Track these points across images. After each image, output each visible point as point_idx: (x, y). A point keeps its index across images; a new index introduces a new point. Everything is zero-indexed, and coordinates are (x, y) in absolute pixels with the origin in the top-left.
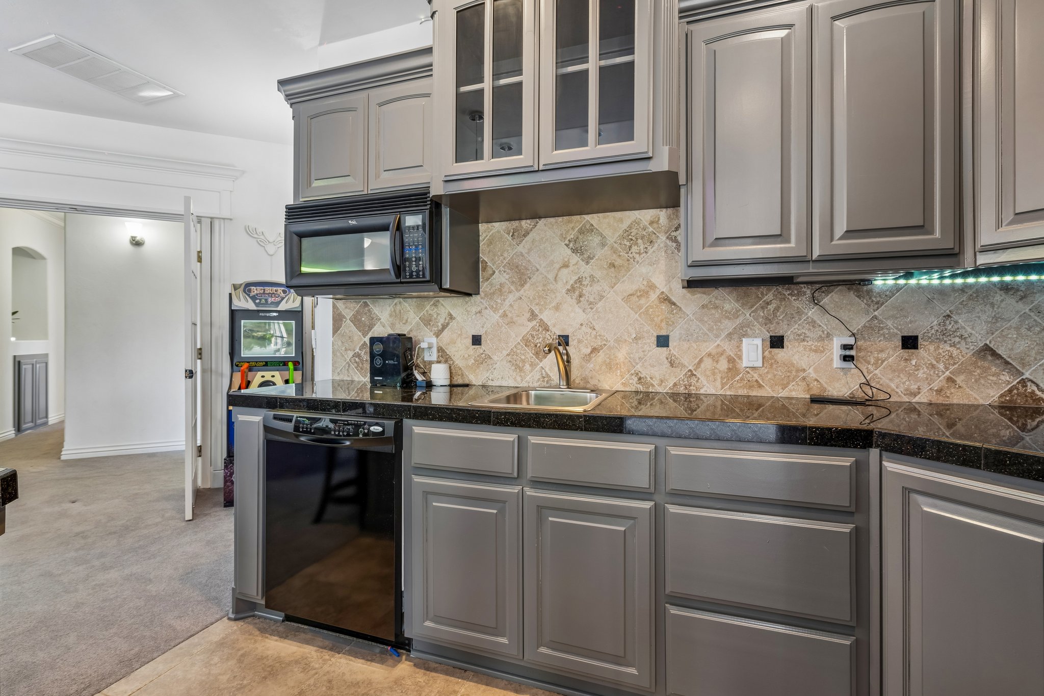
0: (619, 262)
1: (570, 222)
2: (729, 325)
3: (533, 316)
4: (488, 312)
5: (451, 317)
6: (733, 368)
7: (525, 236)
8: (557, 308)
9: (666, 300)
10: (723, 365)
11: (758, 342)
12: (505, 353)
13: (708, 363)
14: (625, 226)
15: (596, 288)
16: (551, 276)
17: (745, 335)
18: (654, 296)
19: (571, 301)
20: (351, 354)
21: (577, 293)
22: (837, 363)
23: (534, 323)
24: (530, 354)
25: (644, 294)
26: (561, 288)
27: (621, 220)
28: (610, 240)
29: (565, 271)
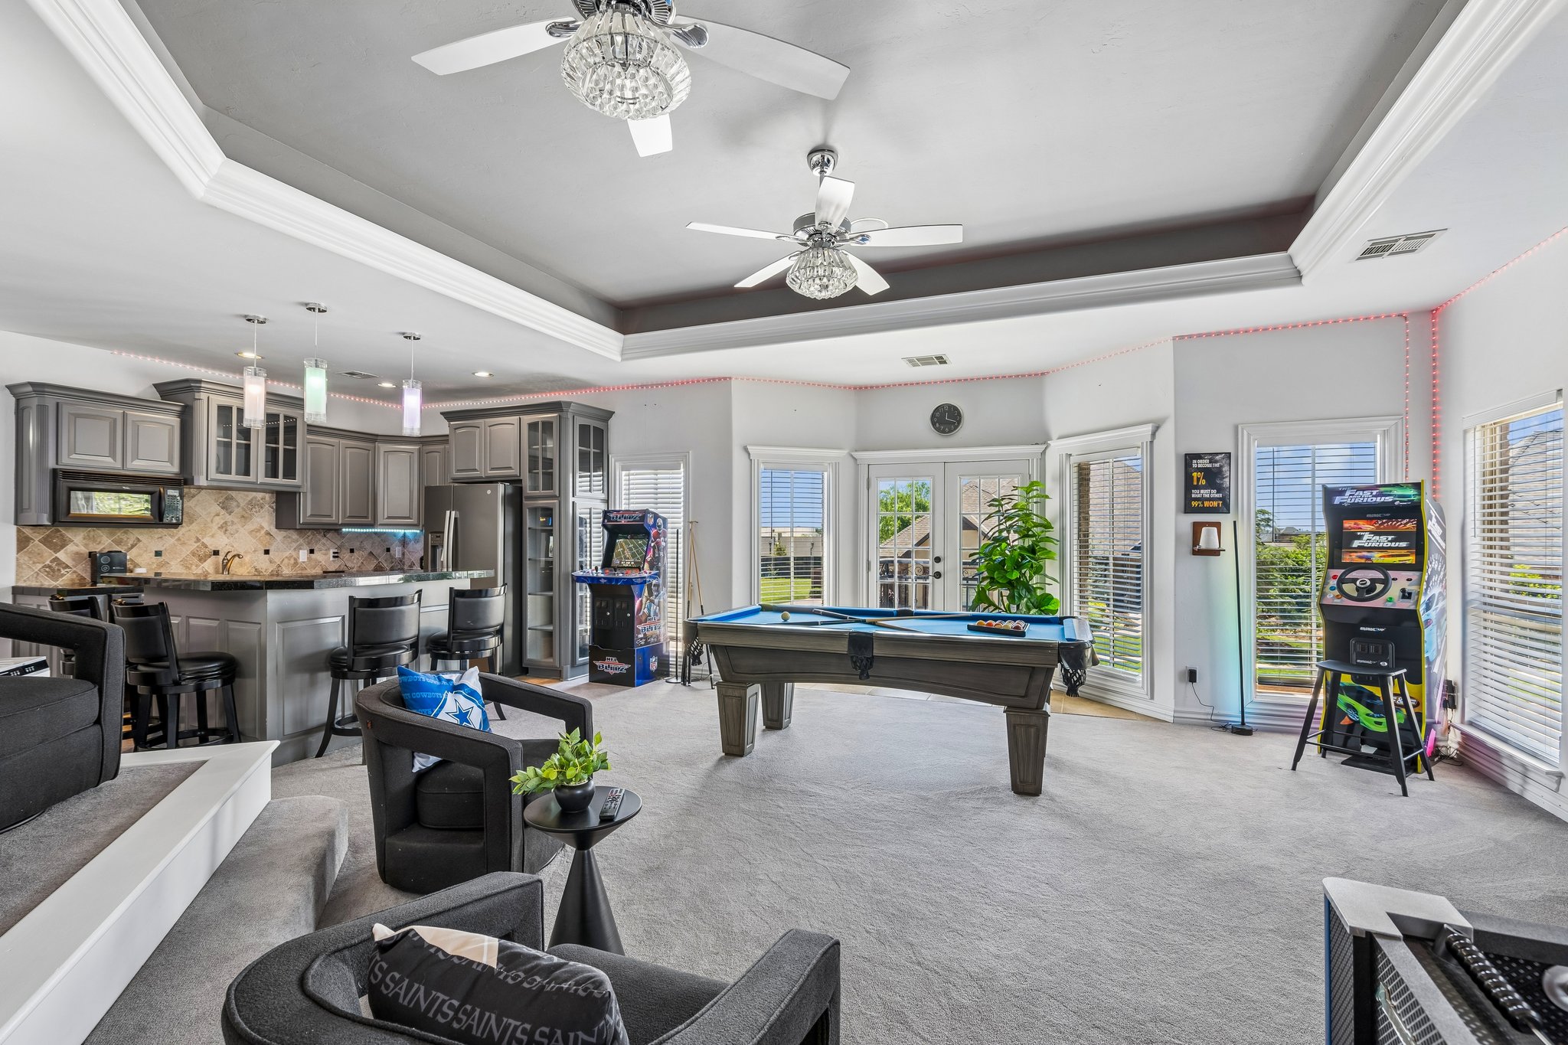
0: (246, 515)
1: (221, 493)
2: (295, 545)
3: (198, 540)
4: (168, 537)
5: (139, 540)
6: (296, 563)
7: (193, 497)
8: (213, 536)
9: (268, 534)
10: (292, 561)
11: (306, 551)
12: (179, 560)
13: (286, 561)
14: (249, 499)
15: (235, 527)
16: (209, 520)
17: (301, 549)
18: (263, 532)
19: (220, 533)
20: (40, 566)
21: (224, 529)
22: (332, 559)
23: (199, 544)
24: (196, 560)
25: (258, 531)
26: (215, 527)
27: (247, 496)
28: (242, 505)
29: (217, 518)
